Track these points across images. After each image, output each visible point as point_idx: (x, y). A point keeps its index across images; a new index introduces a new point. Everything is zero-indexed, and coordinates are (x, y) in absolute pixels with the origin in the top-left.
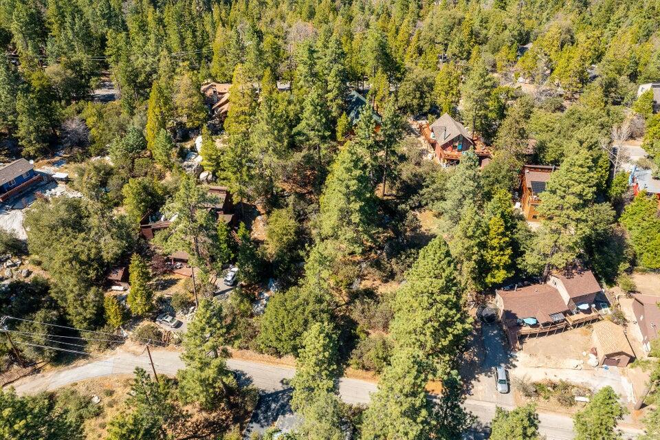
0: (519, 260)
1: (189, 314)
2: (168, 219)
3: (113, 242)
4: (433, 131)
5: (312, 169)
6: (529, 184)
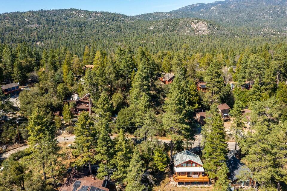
0: (202, 102)
2: (73, 99)
3: (56, 99)
4: (164, 78)
5: (124, 87)
6: (200, 86)
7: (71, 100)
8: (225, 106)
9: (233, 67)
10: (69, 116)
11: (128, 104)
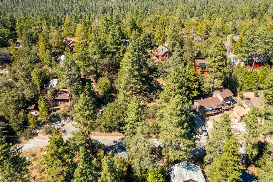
0: (201, 87)
1: (67, 120)
2: (52, 85)
3: (30, 91)
4: (157, 52)
5: (112, 66)
6: (198, 64)
7: (50, 86)
8: (228, 93)
9: (234, 35)
10: (46, 113)
11: (117, 89)
